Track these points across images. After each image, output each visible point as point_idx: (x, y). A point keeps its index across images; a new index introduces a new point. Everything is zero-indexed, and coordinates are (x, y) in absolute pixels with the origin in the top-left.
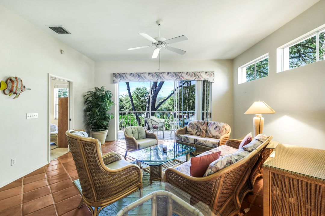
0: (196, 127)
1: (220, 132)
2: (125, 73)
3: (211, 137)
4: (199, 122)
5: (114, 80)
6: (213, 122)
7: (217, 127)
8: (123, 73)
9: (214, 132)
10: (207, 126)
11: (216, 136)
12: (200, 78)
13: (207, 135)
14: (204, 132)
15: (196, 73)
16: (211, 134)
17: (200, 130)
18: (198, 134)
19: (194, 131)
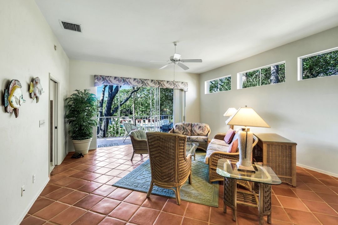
0: (182, 128)
1: (203, 130)
2: (108, 76)
3: (196, 135)
4: (185, 124)
5: (95, 83)
6: (196, 124)
7: (200, 127)
8: (107, 76)
9: (199, 131)
10: (191, 127)
11: (201, 134)
12: (178, 87)
13: (192, 134)
14: (190, 132)
15: (175, 83)
16: (196, 132)
17: (186, 131)
18: (184, 133)
19: (181, 132)
